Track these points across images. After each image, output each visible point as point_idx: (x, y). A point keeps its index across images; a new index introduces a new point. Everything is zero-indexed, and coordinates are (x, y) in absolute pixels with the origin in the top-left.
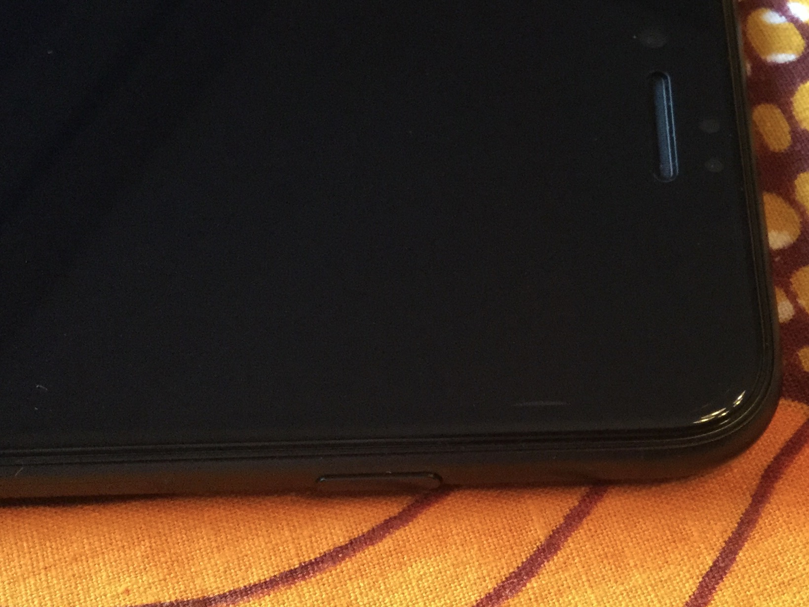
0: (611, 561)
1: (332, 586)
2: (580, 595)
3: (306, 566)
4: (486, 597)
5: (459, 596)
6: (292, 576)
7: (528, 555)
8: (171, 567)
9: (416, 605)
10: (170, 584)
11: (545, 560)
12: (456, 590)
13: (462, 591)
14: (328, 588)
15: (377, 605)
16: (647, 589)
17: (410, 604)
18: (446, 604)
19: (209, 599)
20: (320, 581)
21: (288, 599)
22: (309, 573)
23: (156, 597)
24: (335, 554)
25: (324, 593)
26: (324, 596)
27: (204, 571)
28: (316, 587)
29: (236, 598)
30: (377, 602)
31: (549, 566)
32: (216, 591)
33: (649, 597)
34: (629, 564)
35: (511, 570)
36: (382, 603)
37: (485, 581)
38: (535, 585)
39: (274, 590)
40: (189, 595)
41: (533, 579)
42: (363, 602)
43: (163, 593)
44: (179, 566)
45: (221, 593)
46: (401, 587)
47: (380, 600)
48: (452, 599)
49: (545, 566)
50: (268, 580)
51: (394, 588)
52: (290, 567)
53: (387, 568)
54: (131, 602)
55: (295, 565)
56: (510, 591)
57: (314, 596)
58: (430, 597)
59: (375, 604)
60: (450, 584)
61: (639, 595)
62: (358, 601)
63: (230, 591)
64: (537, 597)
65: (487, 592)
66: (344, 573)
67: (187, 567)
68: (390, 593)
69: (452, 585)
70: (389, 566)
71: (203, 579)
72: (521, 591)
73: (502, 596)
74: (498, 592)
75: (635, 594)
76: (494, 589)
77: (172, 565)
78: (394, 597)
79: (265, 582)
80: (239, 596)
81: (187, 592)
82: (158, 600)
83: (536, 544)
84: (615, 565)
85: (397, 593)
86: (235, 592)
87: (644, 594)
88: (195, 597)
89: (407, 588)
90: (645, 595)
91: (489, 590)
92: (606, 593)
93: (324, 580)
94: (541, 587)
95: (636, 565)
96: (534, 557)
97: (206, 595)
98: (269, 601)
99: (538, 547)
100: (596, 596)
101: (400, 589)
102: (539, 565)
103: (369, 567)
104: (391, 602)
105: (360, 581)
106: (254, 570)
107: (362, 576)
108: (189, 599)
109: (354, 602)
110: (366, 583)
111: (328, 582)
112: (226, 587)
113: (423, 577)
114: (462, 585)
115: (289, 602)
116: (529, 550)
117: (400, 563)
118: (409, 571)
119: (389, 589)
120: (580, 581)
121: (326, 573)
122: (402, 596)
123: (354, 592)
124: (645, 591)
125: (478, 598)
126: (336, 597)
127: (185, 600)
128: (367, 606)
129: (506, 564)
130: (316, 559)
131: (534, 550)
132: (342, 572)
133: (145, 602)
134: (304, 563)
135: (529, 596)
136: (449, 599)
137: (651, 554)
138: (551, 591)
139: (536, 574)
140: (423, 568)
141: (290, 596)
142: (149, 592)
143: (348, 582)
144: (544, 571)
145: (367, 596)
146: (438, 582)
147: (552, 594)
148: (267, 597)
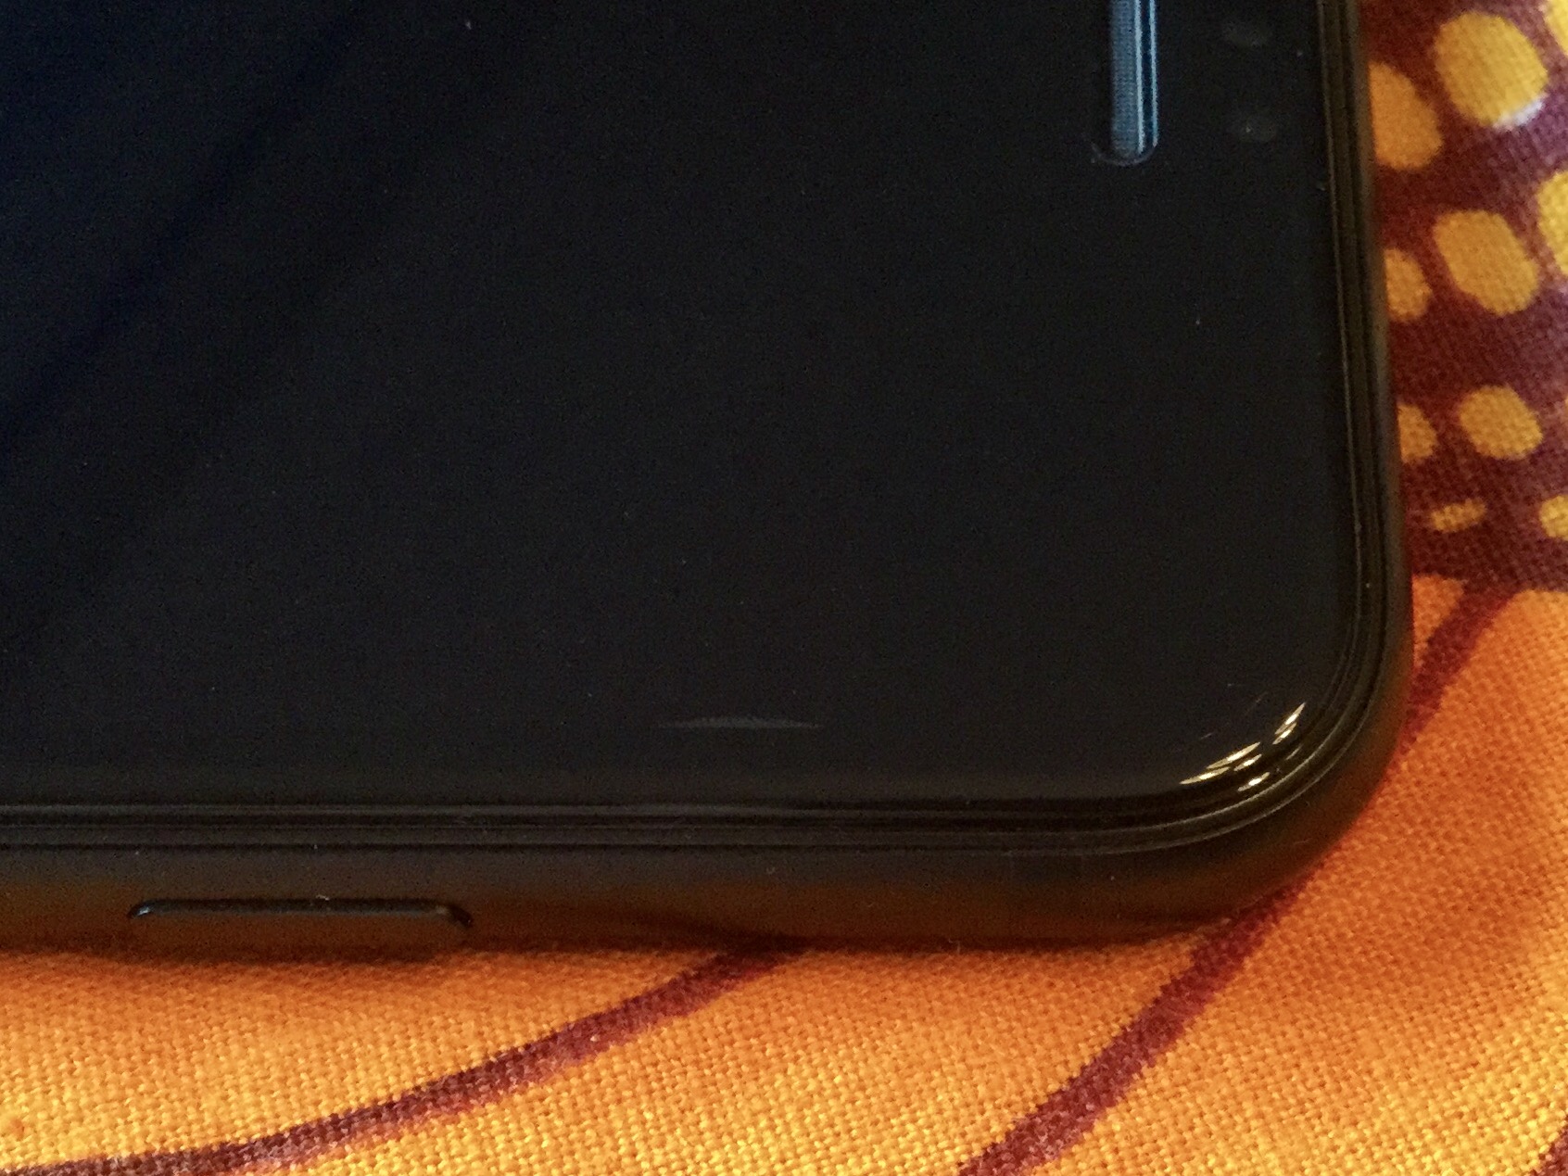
0: (1322, 1064)
1: (569, 1119)
2: (1238, 1154)
3: (502, 1063)
4: (986, 1155)
5: (910, 1149)
6: (462, 1089)
7: (1098, 1049)
8: (140, 1068)
9: (795, 1172)
10: (133, 1110)
11: (1144, 1063)
12: (904, 1134)
13: (921, 1138)
14: (558, 1123)
15: (689, 1170)
16: (1421, 1137)
17: (778, 1167)
18: (876, 1170)
19: (236, 1148)
20: (537, 1104)
21: (448, 1149)
22: (509, 1083)
23: (94, 1145)
24: (578, 1035)
25: (545, 1136)
26: (545, 1144)
27: (228, 1077)
28: (525, 1117)
29: (307, 1147)
30: (688, 1161)
31: (1154, 1076)
32: (255, 1127)
33: (1427, 1160)
34: (1370, 1072)
35: (1053, 1087)
36: (704, 1165)
37: (982, 1113)
38: (1117, 1127)
39: (411, 1125)
40: (184, 1138)
41: (1111, 1114)
42: (651, 1160)
43: (115, 1134)
44: (162, 1065)
45: (271, 1132)
46: (755, 1124)
47: (699, 1157)
48: (894, 1157)
49: (1142, 1076)
50: (396, 1098)
51: (735, 1126)
52: (458, 1065)
53: (719, 1076)
54: (27, 1156)
55: (471, 1061)
56: (1051, 1141)
57: (518, 1143)
58: (833, 1150)
59: (684, 1169)
60: (888, 1119)
61: (1400, 1154)
62: (638, 1158)
63: (293, 1130)
64: (1121, 1160)
65: (988, 1141)
66: (603, 1083)
67: (182, 1066)
68: (725, 1139)
69: (893, 1121)
70: (724, 1071)
71: (225, 1098)
72: (1080, 1142)
73: (1027, 1154)
74: (1017, 1145)
75: (1391, 1152)
76: (1008, 1134)
77: (145, 1062)
78: (735, 1149)
79: (390, 1105)
80: (317, 1140)
81: (179, 1131)
82: (98, 1152)
83: (1117, 1020)
84: (1332, 1073)
85: (745, 1138)
86: (307, 1131)
87: (1412, 1150)
88: (197, 1145)
89: (772, 1128)
90: (1418, 1152)
91: (994, 1137)
92: (1309, 1148)
93: (547, 1101)
94: (1133, 1133)
95: (1389, 1074)
96: (1113, 1054)
97: (228, 1138)
98: (398, 1154)
99: (1123, 1028)
100: (1282, 1158)
101: (751, 1130)
102: (1129, 1072)
103: (670, 1070)
104: (726, 1162)
105: (643, 1106)
106: (361, 1074)
107: (650, 1092)
108: (182, 1148)
109: (626, 1160)
110: (660, 1111)
111: (560, 1108)
112: (283, 1118)
113: (816, 1097)
114: (921, 1122)
115: (451, 1158)
116: (1099, 1034)
117: (753, 1063)
118: (776, 1085)
119: (722, 1129)
120: (1238, 1118)
121: (552, 1084)
122: (756, 1146)
123: (629, 1136)
124: (1417, 1143)
125: (964, 1158)
126: (578, 1146)
127: (172, 1151)
128: (662, 1171)
129: (1040, 1069)
130: (527, 1047)
131: (1114, 1034)
132: (599, 1081)
133: (63, 1157)
134: (498, 1054)
135: (1101, 1154)
136: (885, 1157)
137: (1430, 1044)
138: (1161, 1142)
139: (1119, 1099)
140: (815, 1075)
141: (454, 1142)
142: (76, 1129)
143: (612, 1107)
144: (1141, 1092)
145: (662, 1144)
146: (855, 1110)
147: (1163, 1152)
148: (391, 1143)
